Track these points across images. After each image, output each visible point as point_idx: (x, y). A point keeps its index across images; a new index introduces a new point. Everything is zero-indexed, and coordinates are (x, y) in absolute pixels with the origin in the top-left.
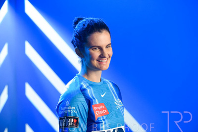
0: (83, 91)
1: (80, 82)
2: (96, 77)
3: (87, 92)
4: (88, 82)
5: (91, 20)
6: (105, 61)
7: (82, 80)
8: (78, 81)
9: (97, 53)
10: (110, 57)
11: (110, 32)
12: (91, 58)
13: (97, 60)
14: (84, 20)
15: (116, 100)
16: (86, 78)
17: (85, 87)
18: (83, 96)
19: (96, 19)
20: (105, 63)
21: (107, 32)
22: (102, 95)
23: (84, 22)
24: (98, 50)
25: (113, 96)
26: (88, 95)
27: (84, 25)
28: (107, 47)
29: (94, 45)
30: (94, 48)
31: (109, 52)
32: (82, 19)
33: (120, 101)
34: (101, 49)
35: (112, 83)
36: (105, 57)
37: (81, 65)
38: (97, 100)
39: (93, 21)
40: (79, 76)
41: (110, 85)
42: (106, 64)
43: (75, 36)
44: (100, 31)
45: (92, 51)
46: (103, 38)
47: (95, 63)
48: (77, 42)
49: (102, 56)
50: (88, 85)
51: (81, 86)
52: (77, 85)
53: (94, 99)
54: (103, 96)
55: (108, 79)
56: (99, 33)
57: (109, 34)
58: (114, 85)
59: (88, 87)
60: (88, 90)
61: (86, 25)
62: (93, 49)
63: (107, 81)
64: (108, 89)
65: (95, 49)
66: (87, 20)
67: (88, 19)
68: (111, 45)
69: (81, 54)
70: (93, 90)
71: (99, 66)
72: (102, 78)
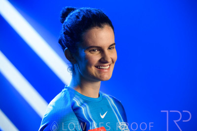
0: (76, 110)
1: (71, 98)
2: (93, 91)
3: (81, 111)
4: (81, 97)
5: (87, 10)
6: (107, 67)
7: (74, 96)
8: (68, 96)
9: (96, 57)
10: (113, 62)
11: (113, 28)
12: (88, 63)
13: (96, 67)
14: (77, 11)
15: (120, 123)
16: (79, 91)
17: (78, 104)
18: (76, 118)
19: (94, 10)
20: (106, 71)
21: (110, 28)
22: (102, 115)
23: (77, 13)
24: (97, 52)
25: (115, 117)
26: (83, 115)
27: (77, 17)
28: (109, 48)
29: (92, 45)
30: (92, 49)
31: (112, 55)
32: (73, 10)
33: (125, 125)
34: (101, 50)
35: (113, 98)
36: (107, 62)
37: (72, 74)
38: (94, 122)
39: (90, 11)
40: (69, 89)
41: (112, 102)
42: (108, 72)
43: (64, 33)
44: (100, 26)
45: (89, 54)
46: (104, 36)
47: (93, 70)
48: (67, 40)
49: (103, 61)
50: (82, 101)
51: (73, 104)
52: (66, 102)
53: (91, 121)
54: (103, 117)
55: (107, 94)
56: (100, 29)
57: (112, 30)
58: (116, 101)
59: (82, 104)
60: (83, 109)
61: (81, 18)
62: (90, 51)
63: (107, 95)
64: (109, 106)
65: (94, 50)
66: (81, 10)
67: (82, 8)
68: (114, 46)
69: (73, 58)
70: (90, 108)
71: (98, 75)
72: (101, 92)
